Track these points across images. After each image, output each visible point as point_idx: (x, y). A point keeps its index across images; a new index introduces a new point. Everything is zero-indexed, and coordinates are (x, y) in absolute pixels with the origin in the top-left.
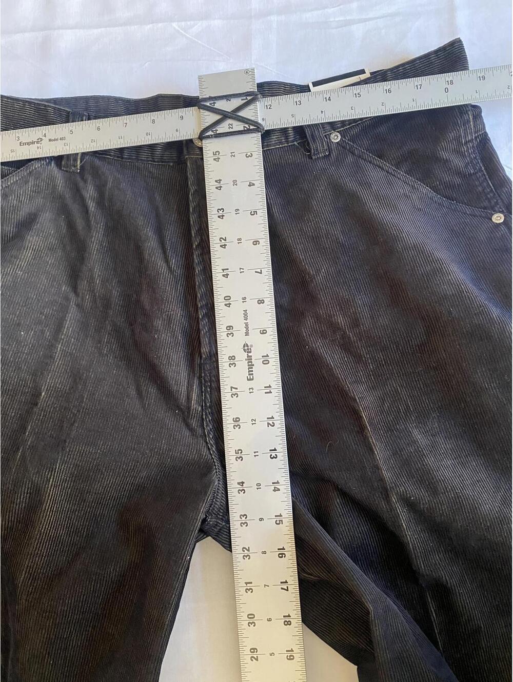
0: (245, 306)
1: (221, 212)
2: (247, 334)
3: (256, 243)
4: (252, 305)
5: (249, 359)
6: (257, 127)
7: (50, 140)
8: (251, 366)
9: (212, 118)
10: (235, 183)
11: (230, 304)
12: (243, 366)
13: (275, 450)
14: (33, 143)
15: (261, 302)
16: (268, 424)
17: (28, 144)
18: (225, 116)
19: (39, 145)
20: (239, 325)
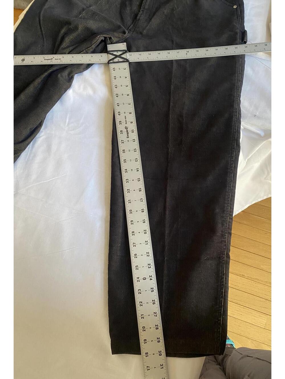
0: (125, 115)
1: (116, 86)
2: (126, 123)
3: (128, 95)
4: (127, 115)
5: (127, 131)
6: (127, 61)
7: (55, 59)
8: (128, 133)
9: (112, 57)
10: (120, 77)
11: (120, 114)
12: (125, 133)
13: (137, 159)
14: (49, 59)
15: (130, 113)
16: (134, 151)
17: (48, 60)
18: (116, 56)
19: (51, 60)
20: (123, 121)
